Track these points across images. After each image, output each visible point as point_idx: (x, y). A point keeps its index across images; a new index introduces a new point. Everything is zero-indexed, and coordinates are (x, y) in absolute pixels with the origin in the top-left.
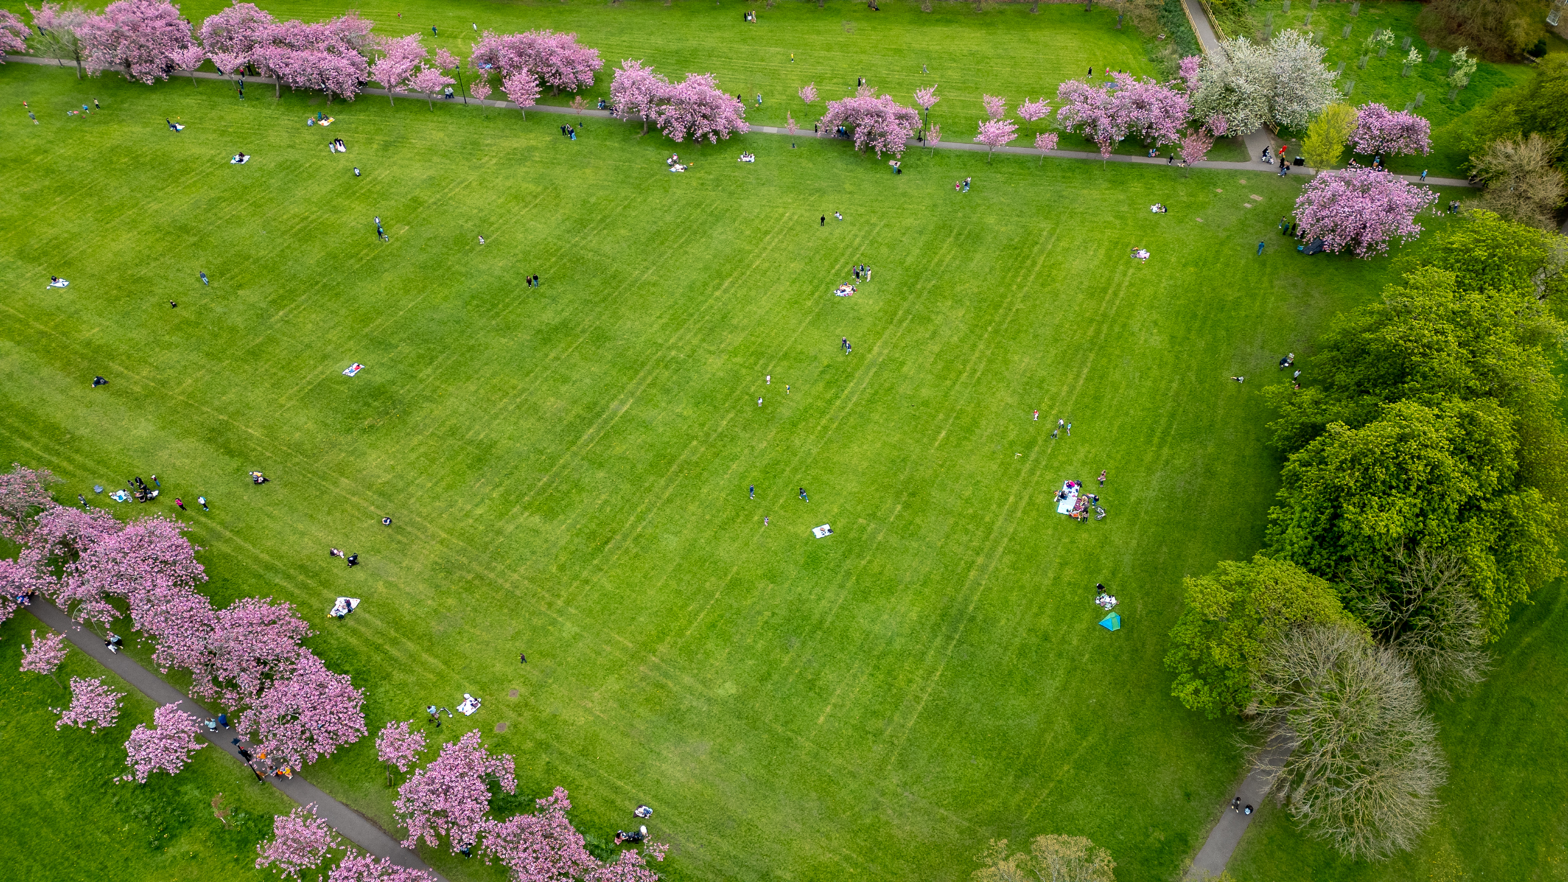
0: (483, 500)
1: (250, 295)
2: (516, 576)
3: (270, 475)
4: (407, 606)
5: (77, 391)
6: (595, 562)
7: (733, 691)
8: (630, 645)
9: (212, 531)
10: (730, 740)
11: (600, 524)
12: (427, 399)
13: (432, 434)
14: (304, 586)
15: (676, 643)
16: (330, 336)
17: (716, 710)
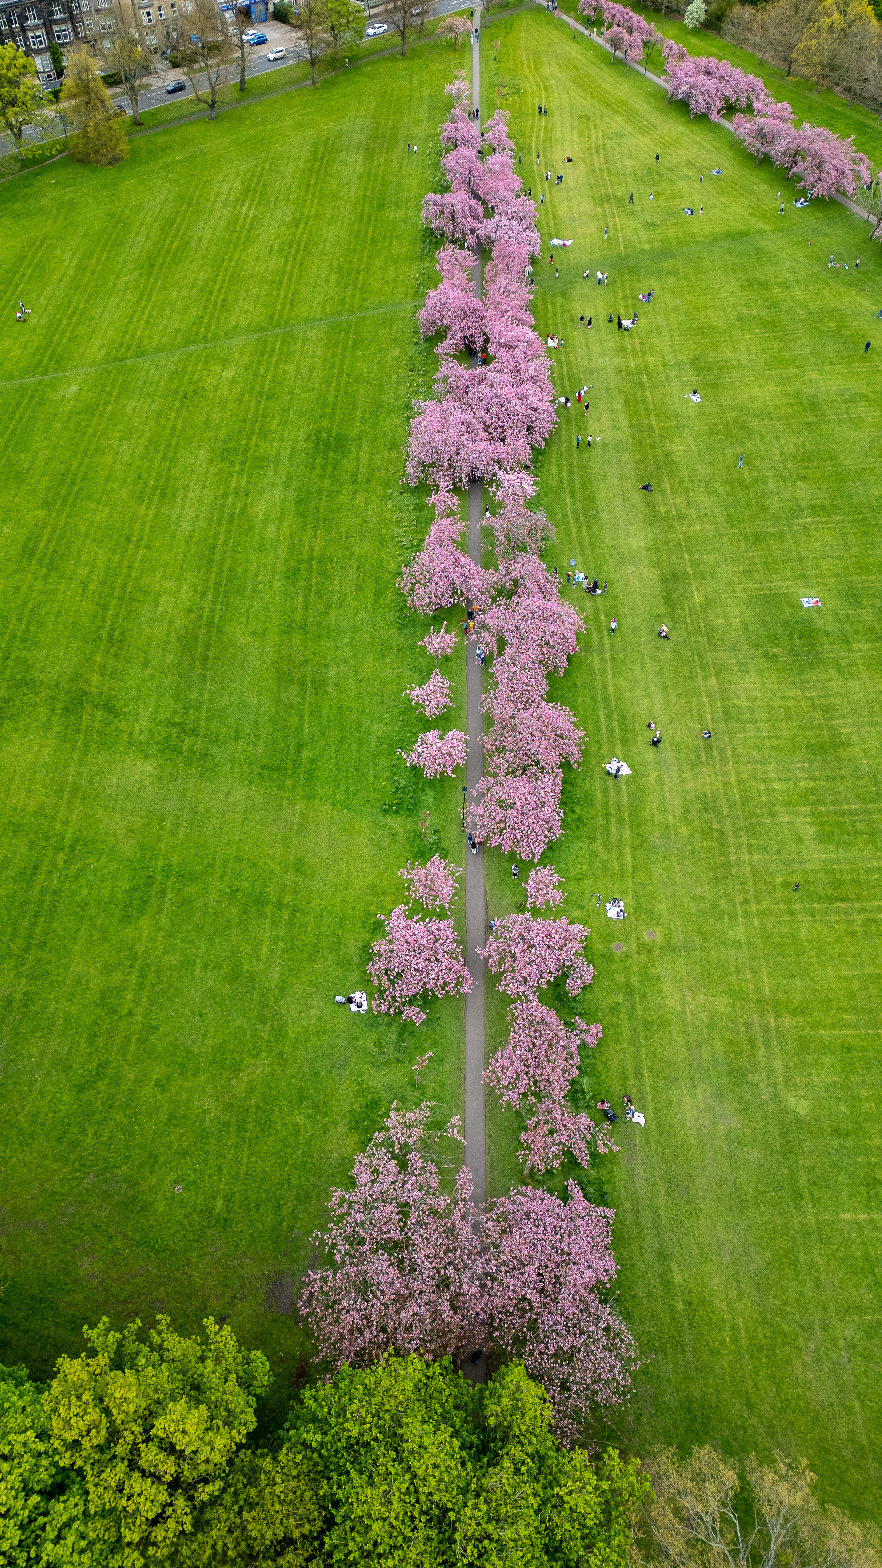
0: (789, 779)
1: (803, 491)
2: (746, 857)
3: (673, 637)
4: (654, 806)
5: (628, 485)
6: (816, 905)
7: (802, 1112)
8: (767, 991)
9: (602, 644)
10: (755, 1140)
11: (856, 882)
12: (839, 669)
13: (811, 698)
14: (611, 731)
15: (803, 1028)
16: (823, 563)
17: (771, 1108)
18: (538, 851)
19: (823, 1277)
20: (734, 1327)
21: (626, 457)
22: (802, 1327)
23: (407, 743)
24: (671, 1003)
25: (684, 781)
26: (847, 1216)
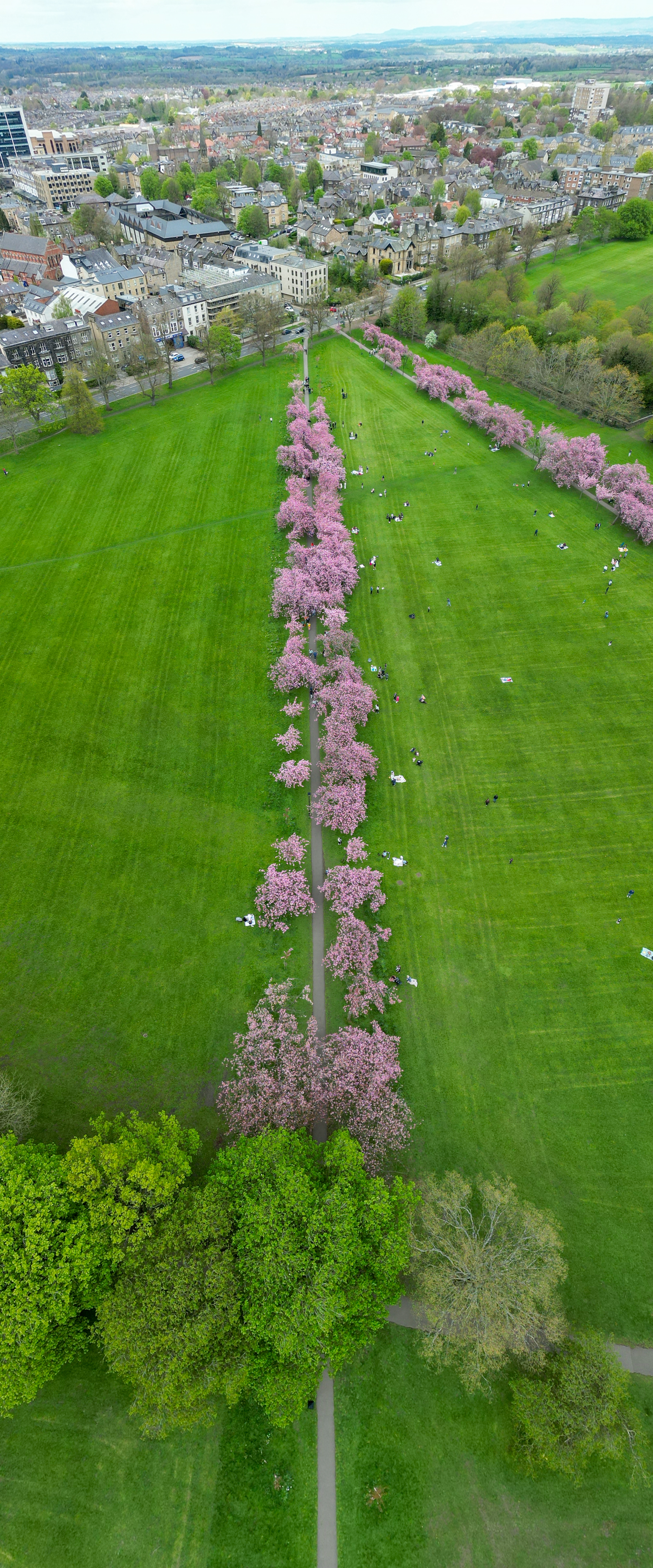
0: (496, 783)
1: (501, 615)
2: (473, 828)
3: (428, 702)
4: (419, 800)
5: (400, 615)
6: (513, 855)
7: (508, 975)
8: (486, 906)
9: (387, 707)
10: (480, 991)
11: (535, 841)
12: (523, 718)
13: (508, 735)
14: (393, 757)
15: (507, 926)
16: (513, 657)
17: (490, 973)
18: (353, 828)
19: (520, 1068)
20: (470, 1100)
21: (399, 599)
22: (509, 1098)
23: (275, 768)
24: (431, 914)
25: (436, 785)
26: (533, 1032)
